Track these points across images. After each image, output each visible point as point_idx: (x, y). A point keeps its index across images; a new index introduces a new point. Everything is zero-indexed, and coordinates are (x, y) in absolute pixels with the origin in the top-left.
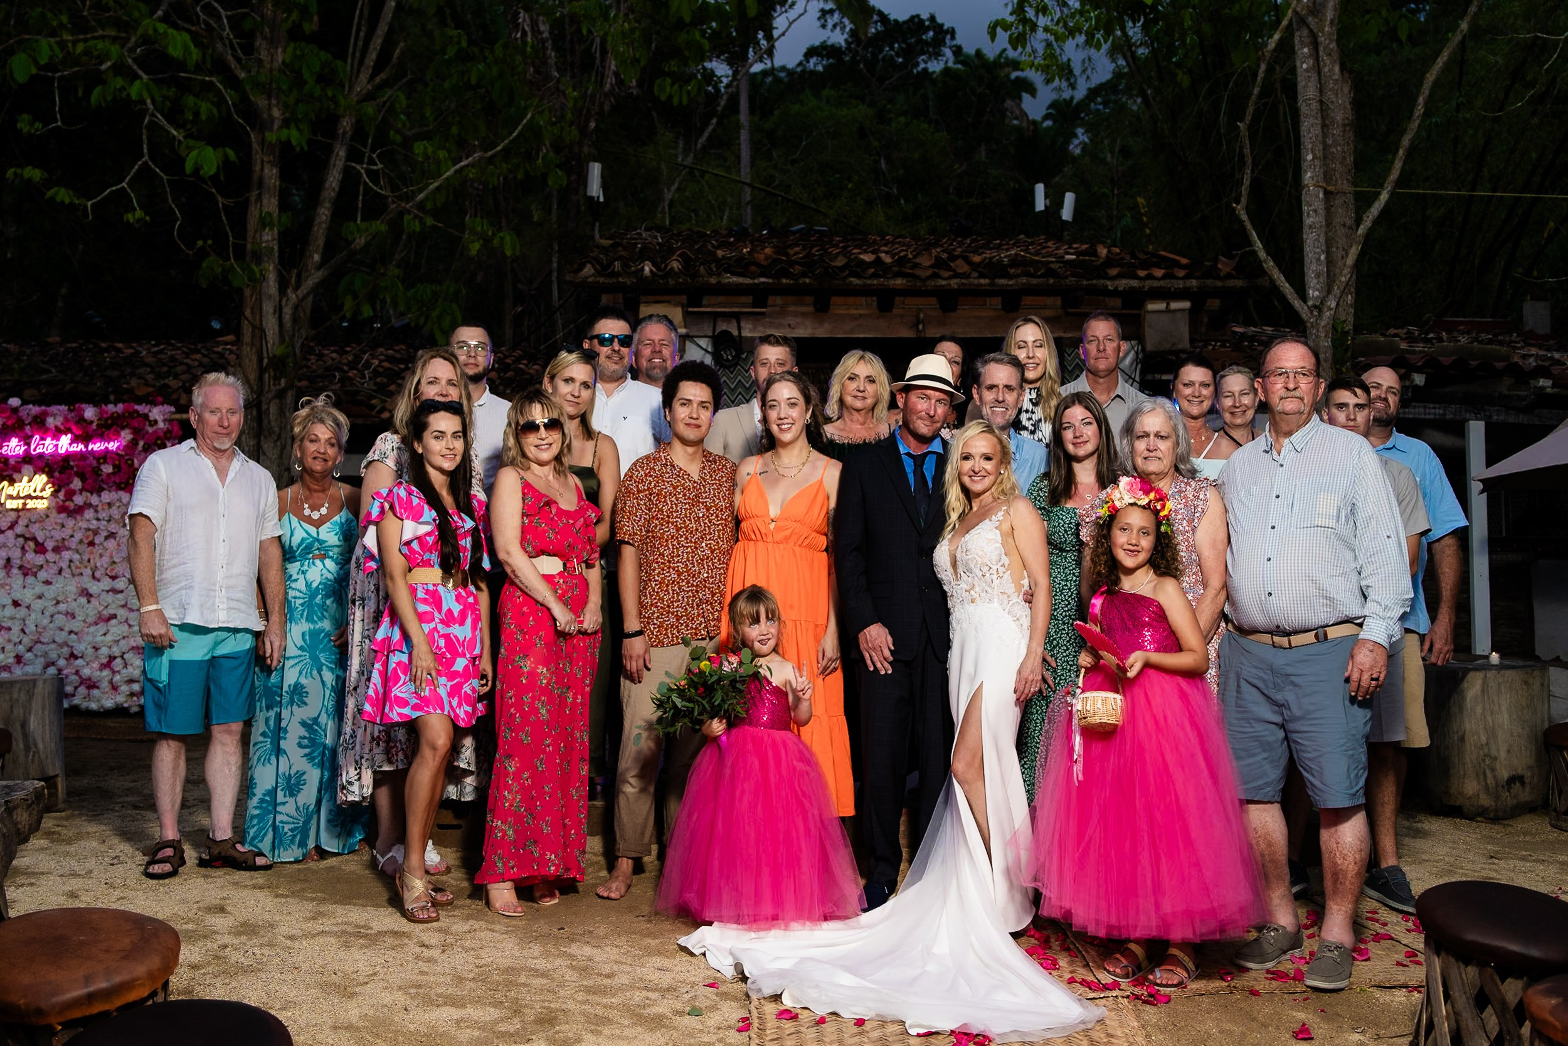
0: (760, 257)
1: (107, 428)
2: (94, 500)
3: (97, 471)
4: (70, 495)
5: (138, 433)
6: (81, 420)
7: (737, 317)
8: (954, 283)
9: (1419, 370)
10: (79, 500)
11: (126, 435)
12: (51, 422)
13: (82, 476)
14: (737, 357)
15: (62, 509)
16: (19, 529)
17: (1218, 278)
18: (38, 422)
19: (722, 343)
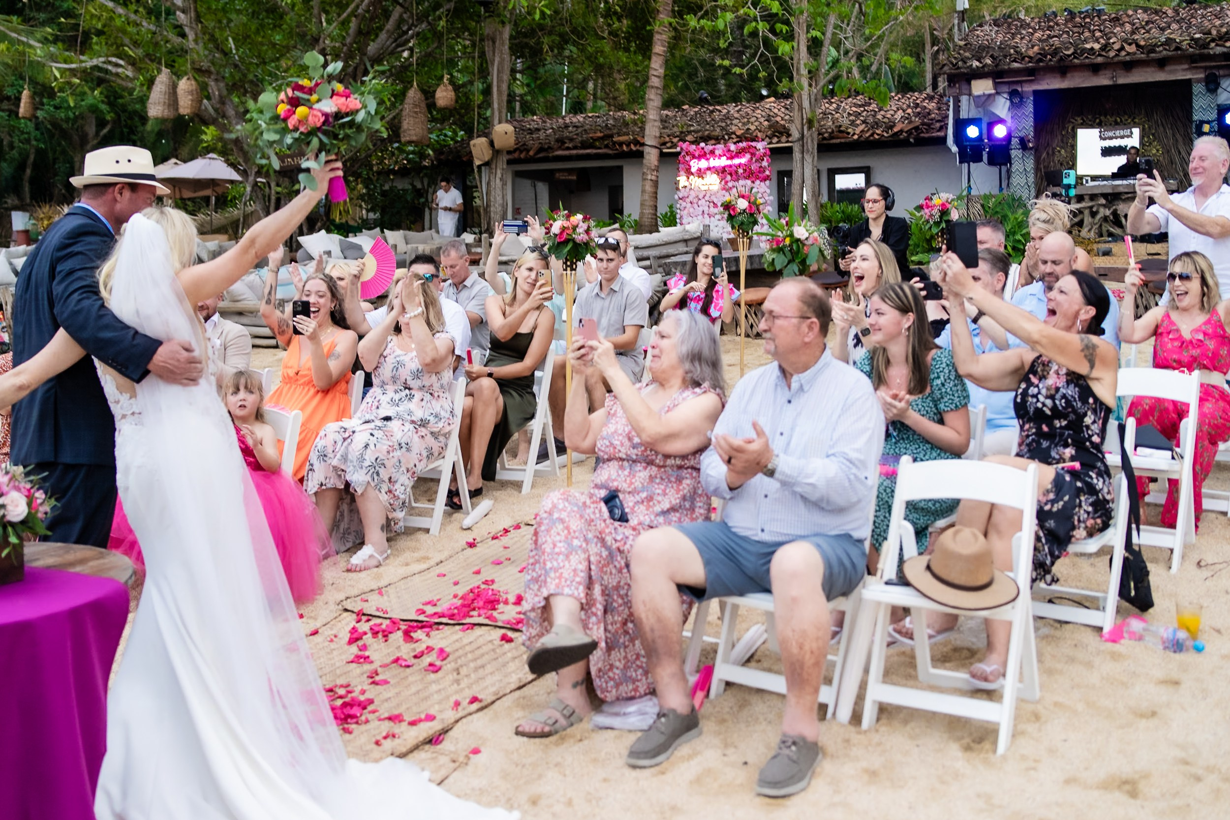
0: (1030, 52)
1: (738, 154)
2: (736, 184)
3: (736, 172)
4: (726, 182)
5: (753, 155)
6: (729, 150)
7: (1020, 83)
8: (1128, 58)
10: (730, 184)
11: (748, 156)
12: (717, 152)
13: (731, 174)
14: (1022, 101)
15: (724, 189)
16: (707, 198)
18: (712, 152)
19: (1013, 94)
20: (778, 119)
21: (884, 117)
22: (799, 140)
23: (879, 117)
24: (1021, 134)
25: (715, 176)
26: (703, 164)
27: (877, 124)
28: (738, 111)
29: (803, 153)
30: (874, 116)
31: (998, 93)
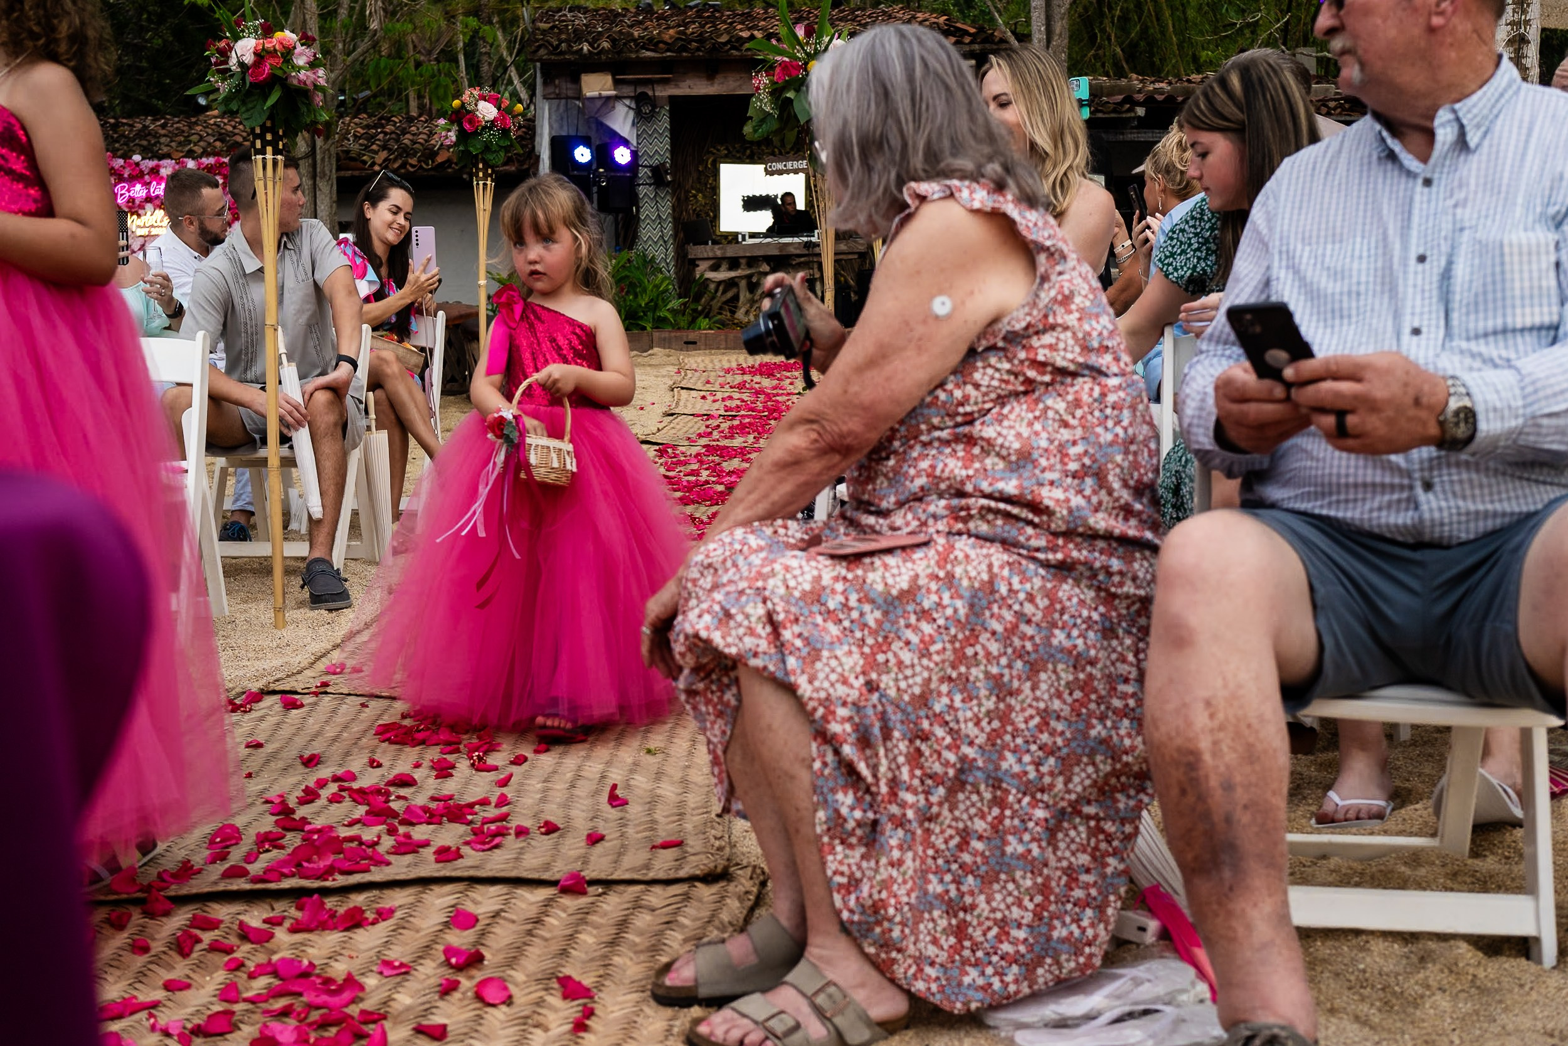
0: (666, 37)
7: (651, 82)
9: (1140, 104)
14: (653, 111)
17: (993, 42)
18: (155, 171)
19: (641, 101)
20: (239, 139)
21: (414, 142)
22: (306, 156)
23: (406, 140)
24: (654, 162)
25: (160, 213)
26: (139, 191)
27: (406, 152)
28: (163, 126)
29: (314, 177)
30: (397, 140)
31: (617, 98)
